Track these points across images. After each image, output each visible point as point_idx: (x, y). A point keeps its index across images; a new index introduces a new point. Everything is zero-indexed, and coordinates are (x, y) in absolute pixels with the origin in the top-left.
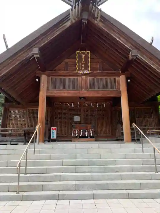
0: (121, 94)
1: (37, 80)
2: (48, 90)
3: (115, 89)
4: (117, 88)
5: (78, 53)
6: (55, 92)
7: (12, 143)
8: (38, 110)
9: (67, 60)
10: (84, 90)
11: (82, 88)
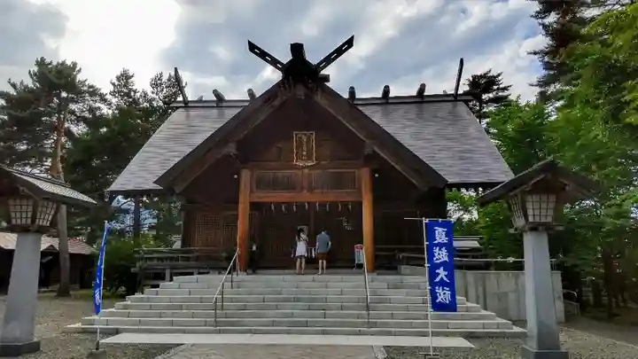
0: (361, 197)
1: (236, 176)
2: (252, 191)
3: (355, 188)
4: (356, 186)
5: (296, 135)
6: (261, 195)
7: (201, 271)
8: (237, 215)
9: (280, 145)
10: (305, 192)
11: (302, 188)
